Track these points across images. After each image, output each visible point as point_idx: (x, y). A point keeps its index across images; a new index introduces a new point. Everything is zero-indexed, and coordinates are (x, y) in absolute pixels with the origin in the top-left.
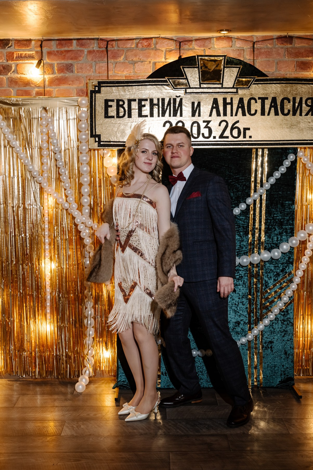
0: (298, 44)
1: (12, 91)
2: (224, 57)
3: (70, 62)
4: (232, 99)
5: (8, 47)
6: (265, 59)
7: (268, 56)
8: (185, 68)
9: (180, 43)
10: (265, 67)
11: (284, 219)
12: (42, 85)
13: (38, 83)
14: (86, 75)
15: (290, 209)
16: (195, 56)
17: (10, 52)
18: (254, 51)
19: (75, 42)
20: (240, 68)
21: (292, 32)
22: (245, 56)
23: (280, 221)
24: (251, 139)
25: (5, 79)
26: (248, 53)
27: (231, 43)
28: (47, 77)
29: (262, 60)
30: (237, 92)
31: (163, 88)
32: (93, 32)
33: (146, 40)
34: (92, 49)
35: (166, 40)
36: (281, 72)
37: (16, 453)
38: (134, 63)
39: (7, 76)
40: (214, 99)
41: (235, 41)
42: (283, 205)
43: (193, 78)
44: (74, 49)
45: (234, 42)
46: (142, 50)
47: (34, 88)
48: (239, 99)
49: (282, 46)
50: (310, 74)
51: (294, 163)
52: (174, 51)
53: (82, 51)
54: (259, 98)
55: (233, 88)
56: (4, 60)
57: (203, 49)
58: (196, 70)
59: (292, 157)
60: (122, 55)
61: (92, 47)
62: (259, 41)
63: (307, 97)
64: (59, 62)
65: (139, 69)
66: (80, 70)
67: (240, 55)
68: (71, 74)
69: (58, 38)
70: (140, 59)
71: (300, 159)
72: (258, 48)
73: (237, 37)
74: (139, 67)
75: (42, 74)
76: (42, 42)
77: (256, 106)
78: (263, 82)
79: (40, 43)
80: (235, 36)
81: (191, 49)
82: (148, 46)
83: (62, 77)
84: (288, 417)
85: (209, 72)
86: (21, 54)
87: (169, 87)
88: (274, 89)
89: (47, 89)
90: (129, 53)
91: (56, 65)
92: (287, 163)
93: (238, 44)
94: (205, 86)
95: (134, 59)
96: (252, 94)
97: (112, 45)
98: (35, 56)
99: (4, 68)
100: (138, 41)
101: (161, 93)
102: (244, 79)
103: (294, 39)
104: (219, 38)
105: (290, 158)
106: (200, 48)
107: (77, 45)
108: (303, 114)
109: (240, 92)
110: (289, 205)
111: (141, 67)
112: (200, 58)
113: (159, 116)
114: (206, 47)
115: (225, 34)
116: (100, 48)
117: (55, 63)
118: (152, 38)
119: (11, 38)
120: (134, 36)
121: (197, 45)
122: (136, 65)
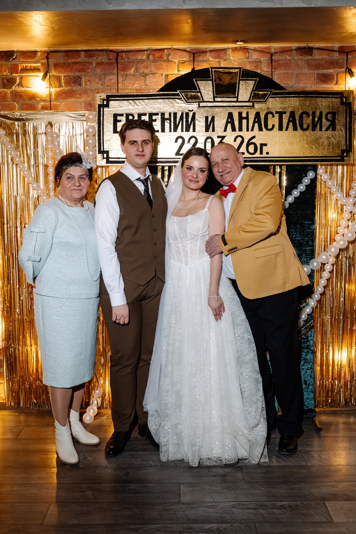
0: (317, 56)
1: (17, 105)
2: (239, 70)
3: (78, 74)
4: (247, 113)
5: (13, 59)
6: (284, 71)
7: (286, 68)
8: (198, 80)
9: (195, 54)
10: (284, 80)
11: (303, 240)
12: (48, 99)
13: (44, 97)
14: (94, 89)
15: (310, 229)
16: (209, 68)
17: (15, 65)
18: (272, 63)
19: (83, 54)
20: (256, 80)
21: (312, 43)
22: (262, 68)
23: (300, 242)
24: (267, 156)
25: (9, 92)
26: (266, 65)
27: (248, 54)
28: (53, 90)
29: (281, 72)
30: (253, 106)
31: (175, 102)
32: (102, 43)
33: (158, 52)
34: (101, 61)
35: (179, 51)
36: (300, 85)
37: (19, 484)
38: (145, 75)
39: (11, 90)
40: (229, 113)
41: (252, 53)
42: (302, 225)
43: (207, 91)
44: (82, 61)
45: (250, 53)
46: (154, 61)
47: (40, 102)
48: (255, 113)
49: (301, 57)
50: (332, 87)
51: (314, 181)
52: (187, 63)
53: (91, 63)
54: (277, 112)
55: (249, 101)
56: (9, 72)
57: (218, 60)
58: (210, 83)
59: (311, 174)
60: (133, 67)
61: (100, 58)
62: (277, 53)
63: (327, 111)
64: (66, 74)
65: (150, 82)
66: (88, 83)
67: (257, 67)
68: (79, 87)
69: (65, 50)
70: (152, 72)
71: (321, 176)
72: (277, 59)
73: (254, 48)
74: (150, 80)
75: (48, 87)
76: (48, 53)
77: (274, 121)
78: (280, 96)
79: (46, 54)
80: (252, 47)
81: (206, 61)
82: (160, 57)
83: (69, 90)
84: (307, 449)
85: (224, 85)
86: (26, 66)
87: (181, 100)
88: (292, 103)
89: (54, 103)
90: (140, 66)
91: (62, 77)
92: (306, 181)
93: (255, 56)
94: (219, 99)
95: (146, 71)
96: (268, 108)
97: (122, 56)
98: (41, 69)
99: (8, 81)
100: (149, 52)
101: (173, 107)
102: (260, 93)
103: (314, 50)
104: (235, 50)
105: (309, 175)
106: (215, 60)
107: (85, 57)
108: (324, 129)
109: (256, 106)
110: (309, 224)
111: (153, 79)
112: (213, 70)
113: (170, 131)
114: (222, 58)
115: (241, 45)
116: (109, 59)
117: (62, 75)
118: (164, 49)
119: (15, 50)
120: (145, 47)
121: (212, 56)
122: (147, 77)
